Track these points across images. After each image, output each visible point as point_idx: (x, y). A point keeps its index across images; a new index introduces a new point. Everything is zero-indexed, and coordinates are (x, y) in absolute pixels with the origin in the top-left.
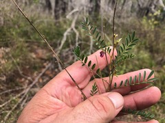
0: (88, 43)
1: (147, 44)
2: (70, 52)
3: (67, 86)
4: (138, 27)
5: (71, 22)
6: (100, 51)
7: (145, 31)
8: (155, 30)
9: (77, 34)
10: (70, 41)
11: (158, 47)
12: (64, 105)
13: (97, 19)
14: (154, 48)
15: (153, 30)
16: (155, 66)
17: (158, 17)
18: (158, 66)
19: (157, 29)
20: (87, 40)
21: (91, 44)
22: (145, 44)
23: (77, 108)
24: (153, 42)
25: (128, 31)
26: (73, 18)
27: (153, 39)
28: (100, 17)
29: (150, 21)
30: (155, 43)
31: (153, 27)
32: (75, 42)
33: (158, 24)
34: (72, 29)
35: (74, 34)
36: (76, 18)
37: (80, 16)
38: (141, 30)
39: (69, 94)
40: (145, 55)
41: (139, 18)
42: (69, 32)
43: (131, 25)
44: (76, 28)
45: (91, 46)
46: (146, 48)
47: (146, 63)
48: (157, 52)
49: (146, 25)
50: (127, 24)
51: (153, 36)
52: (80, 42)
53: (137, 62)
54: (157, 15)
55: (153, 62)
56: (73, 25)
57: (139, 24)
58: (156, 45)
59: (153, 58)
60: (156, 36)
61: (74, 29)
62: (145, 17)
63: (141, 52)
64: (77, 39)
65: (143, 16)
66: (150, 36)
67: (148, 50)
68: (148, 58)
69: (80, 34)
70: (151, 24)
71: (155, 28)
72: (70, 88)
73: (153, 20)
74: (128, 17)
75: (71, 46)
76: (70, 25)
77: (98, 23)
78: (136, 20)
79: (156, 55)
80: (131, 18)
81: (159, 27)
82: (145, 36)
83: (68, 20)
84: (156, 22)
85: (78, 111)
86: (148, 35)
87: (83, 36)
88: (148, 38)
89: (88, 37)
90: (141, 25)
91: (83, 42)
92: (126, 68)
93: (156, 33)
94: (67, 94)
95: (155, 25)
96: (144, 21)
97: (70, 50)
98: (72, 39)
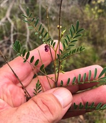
0: (24, 35)
1: (90, 36)
2: (4, 45)
3: (8, 84)
4: (80, 16)
5: (6, 11)
6: (44, 45)
7: (87, 21)
8: (99, 20)
9: (13, 24)
10: (4, 32)
11: (102, 38)
12: (6, 105)
13: (34, 8)
14: (98, 40)
15: (96, 19)
16: (99, 60)
17: (102, 4)
18: (102, 60)
19: (101, 18)
20: (23, 30)
21: (28, 36)
22: (87, 35)
23: (21, 108)
24: (96, 33)
25: (68, 21)
26: (8, 6)
27: (97, 30)
28: (37, 5)
29: (92, 9)
30: (98, 34)
31: (97, 16)
32: (10, 33)
33: (102, 13)
34: (7, 19)
35: (9, 25)
36: (11, 6)
37: (15, 4)
38: (83, 19)
39: (11, 92)
40: (88, 47)
41: (80, 6)
42: (4, 23)
43: (72, 14)
44: (11, 17)
45: (28, 38)
46: (89, 40)
47: (89, 56)
48: (102, 44)
49: (89, 14)
50: (68, 13)
51: (96, 26)
52: (15, 33)
53: (79, 56)
54: (101, 2)
55: (97, 56)
56: (8, 14)
57: (80, 13)
58: (100, 37)
59: (97, 51)
60: (99, 26)
61: (9, 19)
62: (87, 5)
63: (84, 44)
64: (12, 30)
65: (85, 5)
66: (93, 27)
67: (91, 42)
68: (91, 50)
69: (15, 24)
70: (94, 12)
71: (99, 17)
72: (11, 86)
73: (96, 8)
74: (69, 5)
75: (5, 37)
76: (4, 15)
77: (35, 12)
78: (77, 9)
79: (100, 48)
80: (72, 7)
81: (103, 16)
82: (88, 27)
83: (3, 9)
84: (100, 11)
85: (23, 112)
86: (91, 25)
87: (19, 27)
88: (91, 28)
89: (24, 27)
90: (83, 14)
91: (18, 33)
92: (67, 62)
93: (100, 23)
94: (9, 92)
95: (99, 14)
96: (87, 10)
97: (4, 42)
98: (7, 30)
